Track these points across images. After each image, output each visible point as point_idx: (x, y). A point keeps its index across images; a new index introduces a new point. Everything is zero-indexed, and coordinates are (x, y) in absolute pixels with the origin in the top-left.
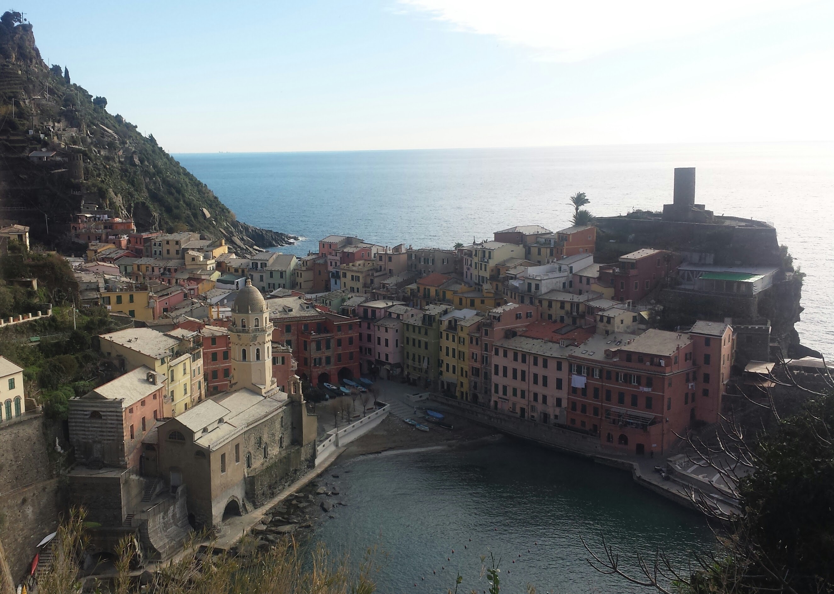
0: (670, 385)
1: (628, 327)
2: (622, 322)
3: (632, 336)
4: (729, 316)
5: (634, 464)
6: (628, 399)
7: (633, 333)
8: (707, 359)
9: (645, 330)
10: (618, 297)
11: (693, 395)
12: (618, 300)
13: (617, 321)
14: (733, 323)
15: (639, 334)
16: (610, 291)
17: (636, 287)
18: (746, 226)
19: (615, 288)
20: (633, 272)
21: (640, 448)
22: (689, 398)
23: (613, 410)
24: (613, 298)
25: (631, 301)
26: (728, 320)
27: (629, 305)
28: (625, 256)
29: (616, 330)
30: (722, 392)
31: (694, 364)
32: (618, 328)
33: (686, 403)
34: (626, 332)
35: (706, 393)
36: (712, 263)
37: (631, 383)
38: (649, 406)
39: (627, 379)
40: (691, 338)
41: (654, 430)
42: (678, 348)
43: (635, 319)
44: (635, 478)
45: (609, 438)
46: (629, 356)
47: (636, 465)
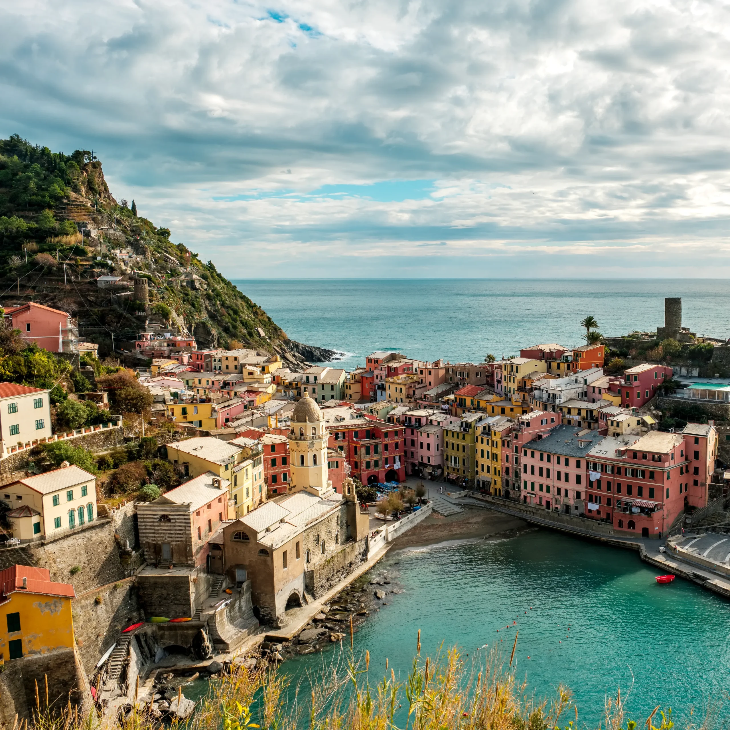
0: (668, 478)
1: (633, 430)
2: (629, 425)
3: (638, 437)
4: (712, 419)
5: (641, 545)
6: (635, 491)
7: (637, 434)
8: (697, 455)
9: (646, 432)
10: (624, 405)
11: (686, 485)
12: (624, 407)
13: (625, 425)
14: (716, 424)
15: (642, 436)
16: (618, 400)
17: (638, 397)
18: (722, 345)
19: (621, 397)
20: (636, 384)
21: (645, 532)
22: (684, 488)
23: (623, 500)
24: (620, 406)
25: (635, 407)
26: (711, 422)
27: (633, 411)
28: (629, 370)
29: (624, 432)
30: (709, 482)
31: (686, 459)
32: (626, 430)
33: (681, 492)
34: (632, 434)
35: (696, 483)
36: (697, 375)
37: (637, 476)
38: (652, 495)
39: (634, 473)
40: (684, 437)
41: (656, 515)
42: (674, 447)
43: (638, 423)
44: (642, 557)
45: (620, 524)
46: (635, 454)
47: (642, 546)
